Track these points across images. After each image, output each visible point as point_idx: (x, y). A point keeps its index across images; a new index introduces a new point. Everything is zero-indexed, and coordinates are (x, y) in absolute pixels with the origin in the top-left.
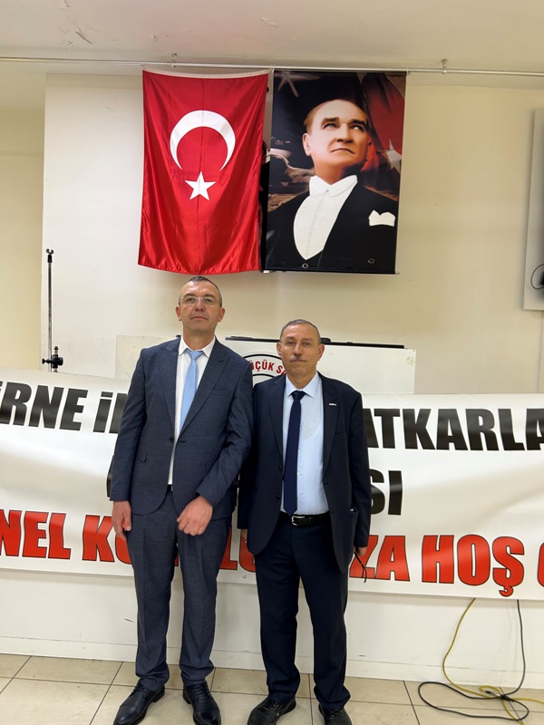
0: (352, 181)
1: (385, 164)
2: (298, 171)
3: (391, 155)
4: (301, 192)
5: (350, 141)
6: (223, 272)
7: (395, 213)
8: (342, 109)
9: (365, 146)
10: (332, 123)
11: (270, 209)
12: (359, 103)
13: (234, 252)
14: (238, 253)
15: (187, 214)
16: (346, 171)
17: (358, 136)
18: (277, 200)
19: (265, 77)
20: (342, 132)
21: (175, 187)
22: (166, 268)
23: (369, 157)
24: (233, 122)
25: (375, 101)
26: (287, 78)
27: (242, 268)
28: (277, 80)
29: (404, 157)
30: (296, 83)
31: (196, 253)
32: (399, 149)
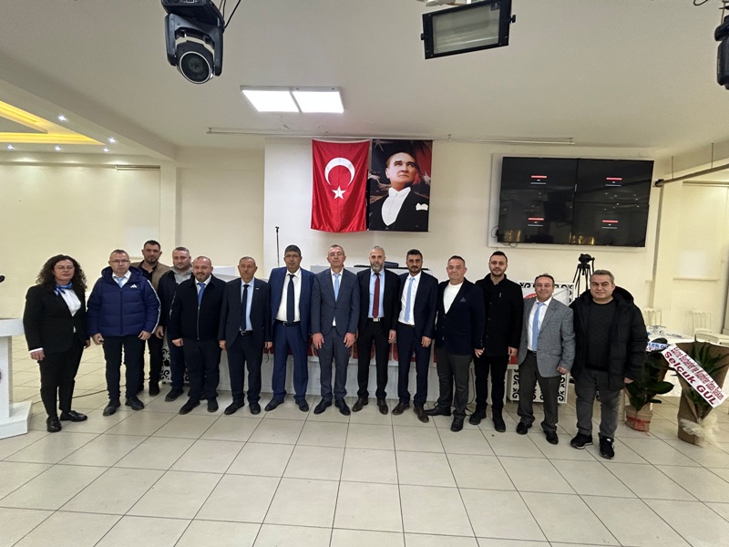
0: (408, 189)
1: (423, 181)
2: (384, 185)
3: (426, 178)
4: (386, 195)
5: (407, 172)
6: (349, 231)
7: (428, 205)
8: (403, 157)
9: (414, 174)
10: (399, 163)
11: (371, 202)
12: (411, 155)
13: (355, 221)
14: (356, 222)
15: (332, 206)
16: (406, 185)
17: (411, 169)
18: (375, 199)
19: (368, 142)
20: (404, 167)
21: (328, 194)
22: (323, 230)
23: (416, 178)
24: (354, 163)
25: (419, 154)
26: (378, 143)
27: (358, 229)
28: (374, 144)
29: (432, 178)
30: (382, 145)
31: (336, 222)
32: (429, 175)
